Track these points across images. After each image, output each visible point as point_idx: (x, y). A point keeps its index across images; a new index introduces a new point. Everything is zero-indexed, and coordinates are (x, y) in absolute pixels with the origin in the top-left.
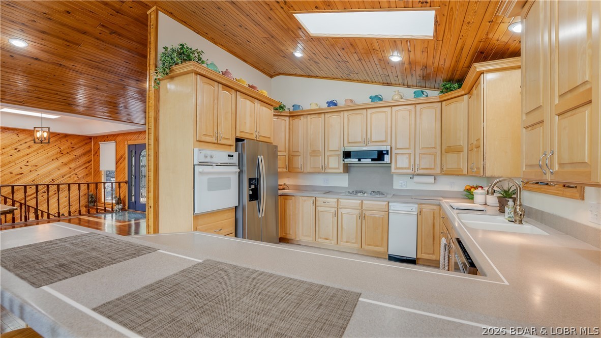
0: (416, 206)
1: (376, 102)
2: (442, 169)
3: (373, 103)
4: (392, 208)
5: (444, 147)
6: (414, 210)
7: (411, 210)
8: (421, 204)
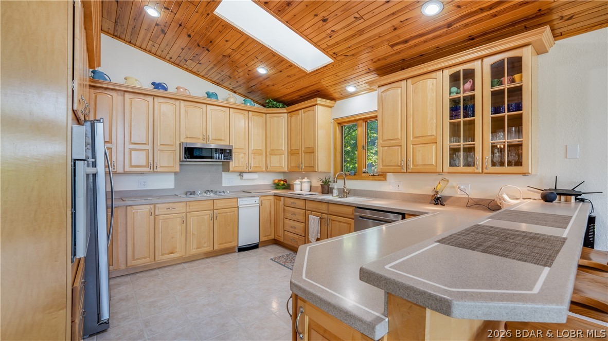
0: (258, 198)
1: (213, 99)
2: (266, 167)
3: (209, 99)
4: (241, 204)
5: (268, 150)
6: (257, 202)
7: (254, 203)
8: (262, 196)
